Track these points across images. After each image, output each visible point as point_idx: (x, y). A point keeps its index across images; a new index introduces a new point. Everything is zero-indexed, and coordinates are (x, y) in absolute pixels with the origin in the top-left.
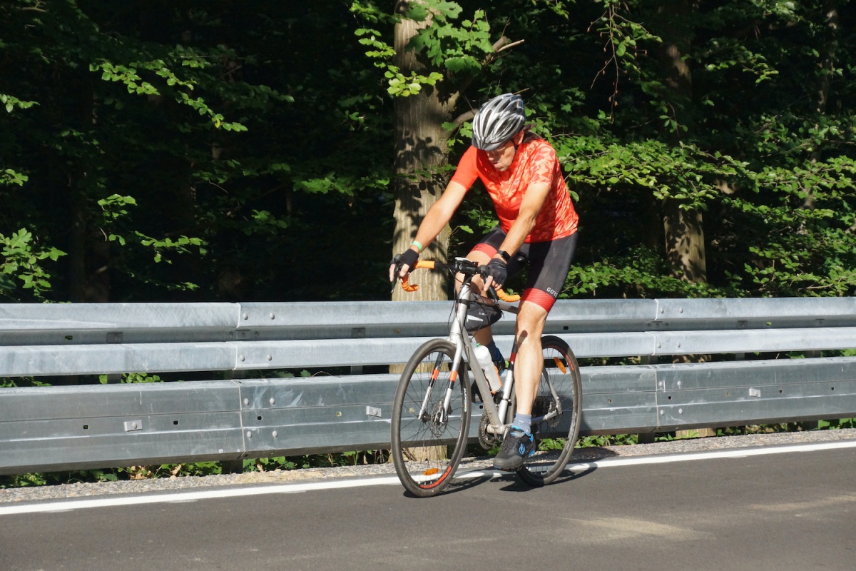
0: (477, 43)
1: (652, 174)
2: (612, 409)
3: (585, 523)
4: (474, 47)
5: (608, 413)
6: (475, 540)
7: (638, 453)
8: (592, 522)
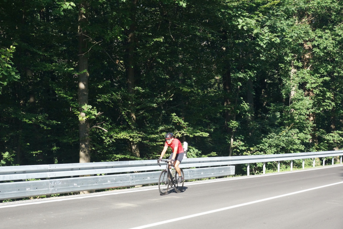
0: (94, 113)
1: (129, 136)
2: (122, 182)
3: (116, 204)
4: (94, 114)
5: (121, 183)
6: (95, 209)
7: (127, 190)
8: (117, 204)
